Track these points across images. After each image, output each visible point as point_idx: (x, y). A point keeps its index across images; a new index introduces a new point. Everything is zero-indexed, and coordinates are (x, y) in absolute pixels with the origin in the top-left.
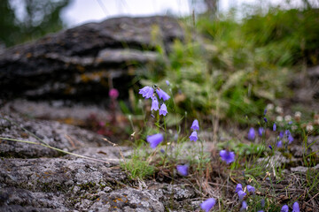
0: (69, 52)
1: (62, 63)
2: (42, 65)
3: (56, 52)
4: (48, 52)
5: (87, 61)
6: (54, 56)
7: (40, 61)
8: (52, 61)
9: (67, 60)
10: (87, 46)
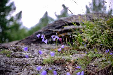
0: (55, 28)
1: (53, 31)
2: (47, 32)
3: (51, 28)
4: (49, 28)
5: (60, 30)
6: (50, 29)
7: (47, 31)
8: (50, 31)
9: (54, 30)
10: (60, 25)
